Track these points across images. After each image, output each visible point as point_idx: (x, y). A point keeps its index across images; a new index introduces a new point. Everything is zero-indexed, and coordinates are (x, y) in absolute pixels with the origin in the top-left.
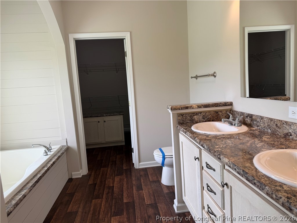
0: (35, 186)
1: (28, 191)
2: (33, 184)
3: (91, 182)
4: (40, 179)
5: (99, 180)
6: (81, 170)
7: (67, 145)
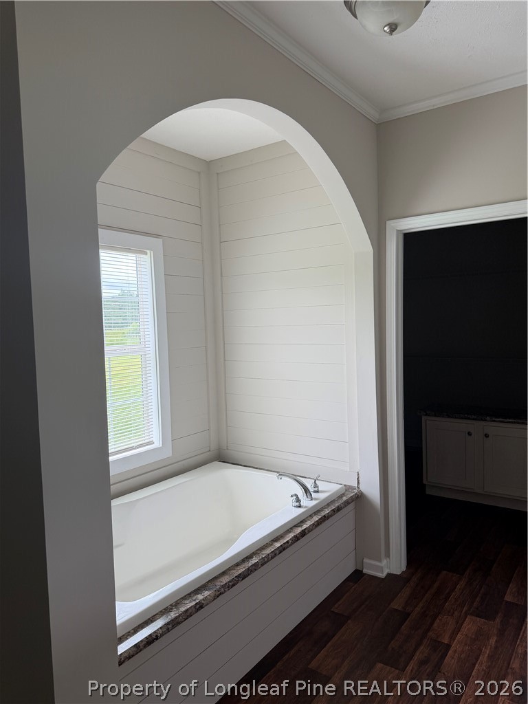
0: (233, 585)
1: (213, 595)
2: (230, 582)
3: (397, 604)
4: (251, 571)
5: (421, 605)
6: (388, 559)
7: (358, 488)
